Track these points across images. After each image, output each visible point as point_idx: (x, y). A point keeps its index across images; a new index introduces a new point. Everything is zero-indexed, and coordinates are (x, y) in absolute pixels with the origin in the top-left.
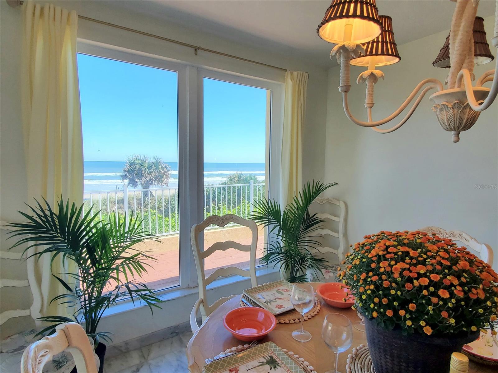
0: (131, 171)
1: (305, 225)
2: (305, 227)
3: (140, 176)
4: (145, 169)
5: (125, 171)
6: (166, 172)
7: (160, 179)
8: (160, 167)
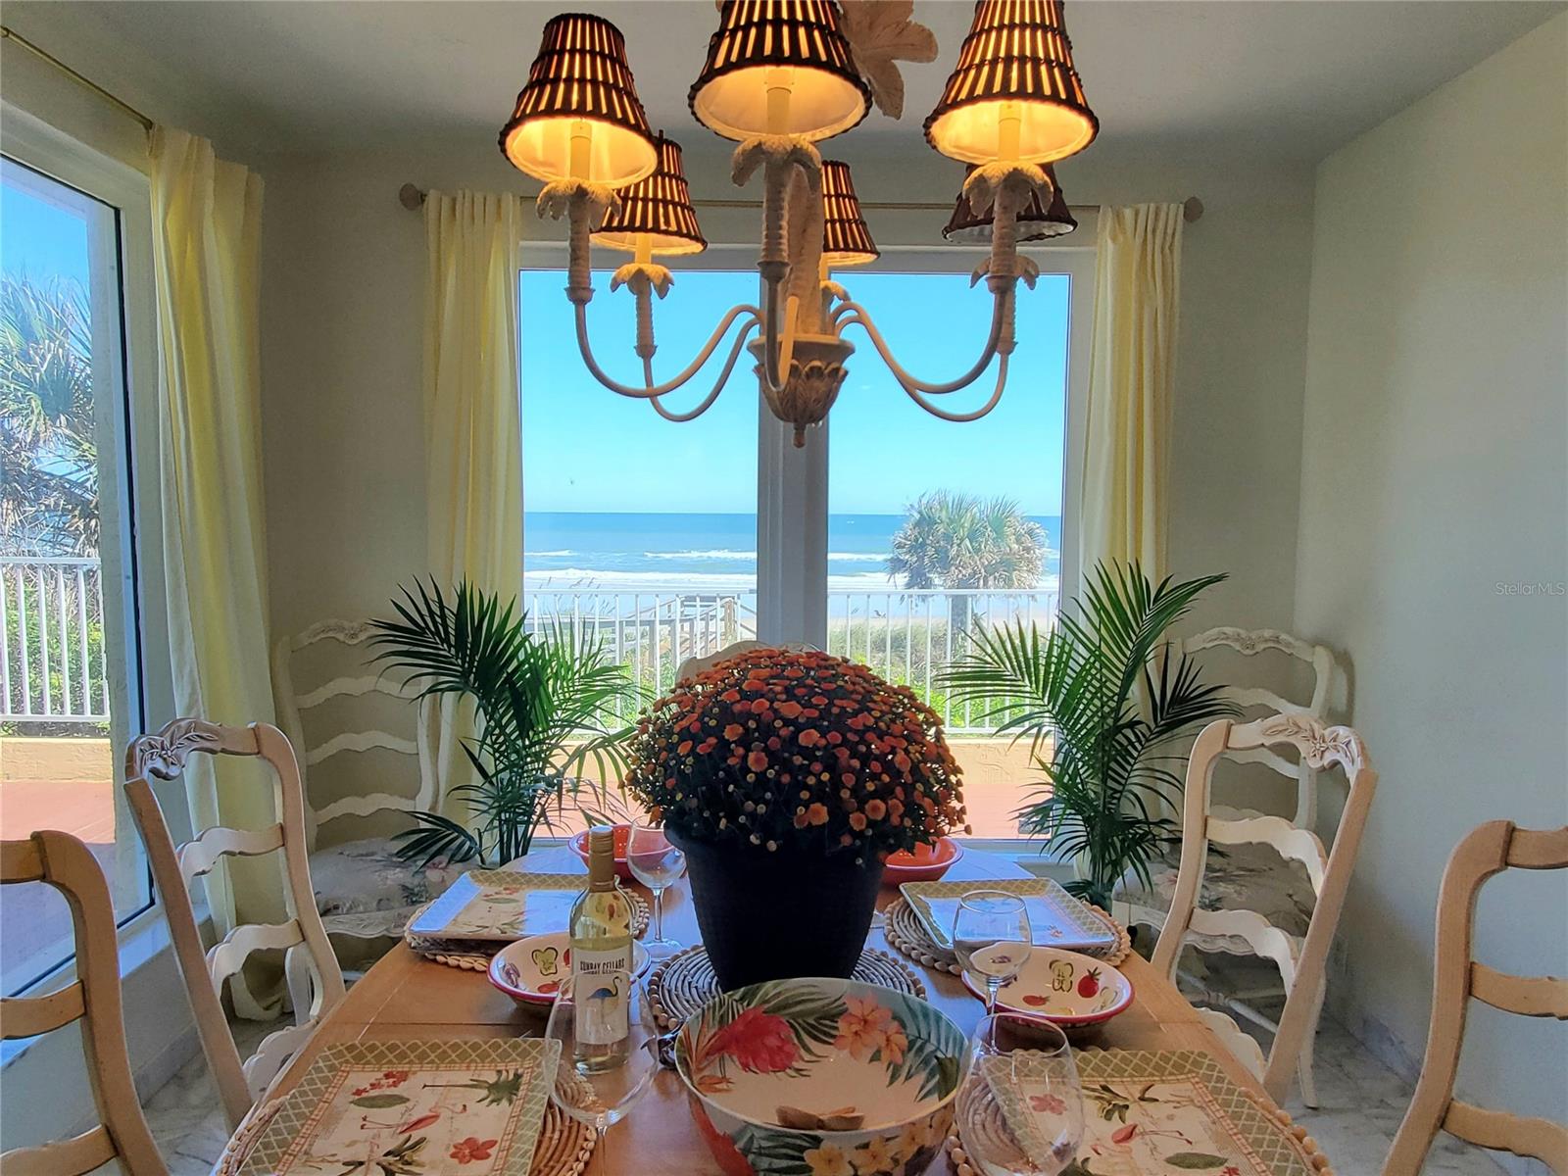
0: (918, 547)
1: (1162, 719)
2: (1161, 726)
3: (944, 563)
4: (962, 540)
5: (900, 546)
6: (1027, 550)
7: (1004, 570)
8: (1009, 531)
